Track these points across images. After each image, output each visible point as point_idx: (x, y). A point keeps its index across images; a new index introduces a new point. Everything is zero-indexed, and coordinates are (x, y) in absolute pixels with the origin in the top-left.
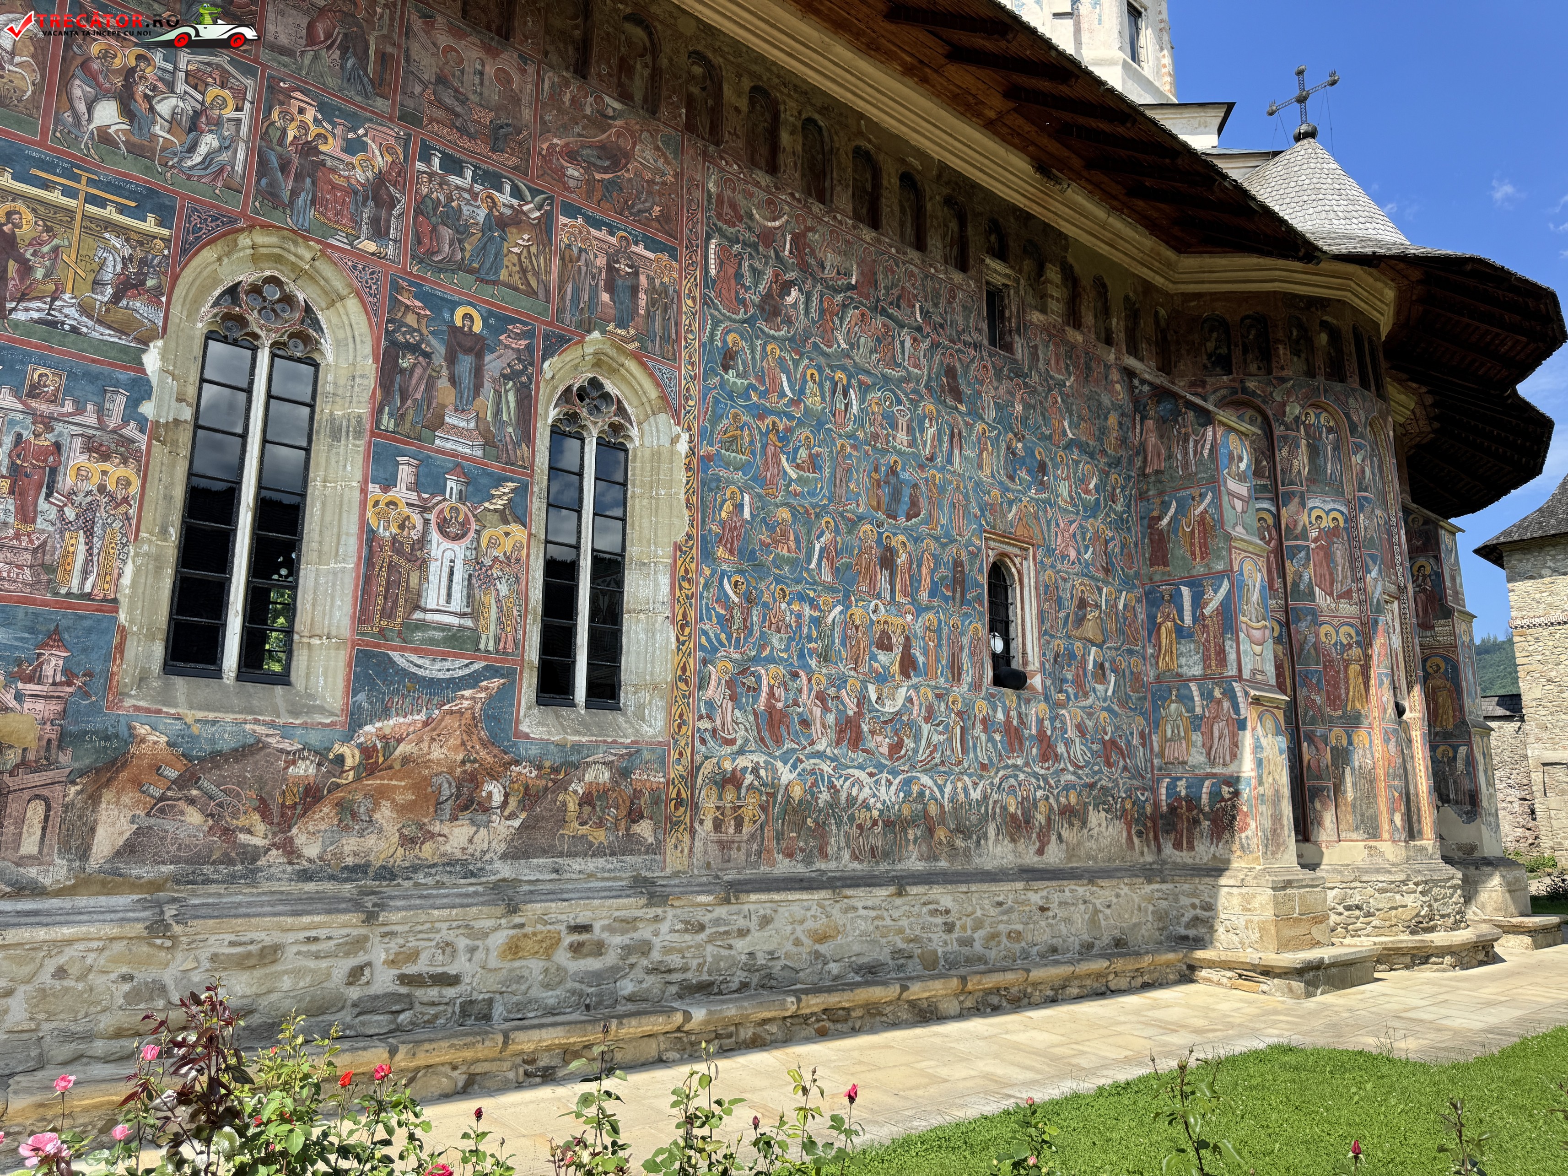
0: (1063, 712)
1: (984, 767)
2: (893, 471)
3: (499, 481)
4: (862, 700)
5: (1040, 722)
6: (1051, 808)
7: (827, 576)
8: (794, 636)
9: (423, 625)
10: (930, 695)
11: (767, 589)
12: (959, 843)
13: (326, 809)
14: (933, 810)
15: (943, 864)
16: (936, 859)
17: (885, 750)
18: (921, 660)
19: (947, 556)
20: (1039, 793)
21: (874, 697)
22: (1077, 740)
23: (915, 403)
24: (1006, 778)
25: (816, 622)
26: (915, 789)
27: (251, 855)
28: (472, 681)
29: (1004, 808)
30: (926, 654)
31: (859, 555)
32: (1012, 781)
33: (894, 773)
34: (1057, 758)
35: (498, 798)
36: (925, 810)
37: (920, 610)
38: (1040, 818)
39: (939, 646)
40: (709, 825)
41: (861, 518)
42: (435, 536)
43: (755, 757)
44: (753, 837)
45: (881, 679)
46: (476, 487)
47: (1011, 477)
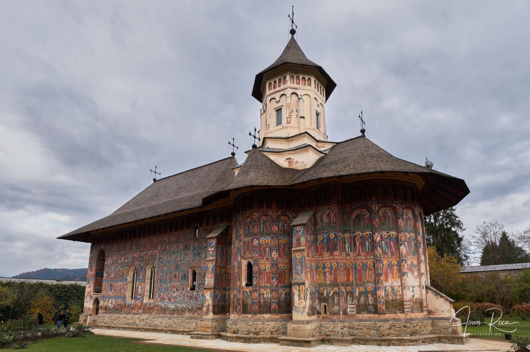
0: (200, 293)
1: (186, 302)
2: (177, 264)
3: (143, 279)
4: (171, 295)
5: (195, 295)
6: (196, 308)
7: (168, 280)
8: (165, 289)
9: (138, 294)
10: (180, 293)
11: (162, 284)
12: (182, 313)
13: (134, 309)
14: (179, 308)
16: (178, 315)
17: (173, 301)
19: (183, 273)
20: (194, 306)
21: (172, 294)
23: (181, 253)
24: (189, 304)
25: (167, 286)
26: (177, 306)
27: (130, 312)
28: (141, 298)
29: (189, 308)
30: (179, 288)
31: (172, 277)
32: (190, 304)
33: (174, 304)
34: (198, 300)
35: (142, 308)
37: (179, 282)
38: (194, 309)
39: (181, 286)
40: (156, 310)
41: (173, 272)
42: (139, 286)
43: (160, 303)
44: (159, 312)
45: (174, 292)
46: (142, 281)
47: (194, 258)
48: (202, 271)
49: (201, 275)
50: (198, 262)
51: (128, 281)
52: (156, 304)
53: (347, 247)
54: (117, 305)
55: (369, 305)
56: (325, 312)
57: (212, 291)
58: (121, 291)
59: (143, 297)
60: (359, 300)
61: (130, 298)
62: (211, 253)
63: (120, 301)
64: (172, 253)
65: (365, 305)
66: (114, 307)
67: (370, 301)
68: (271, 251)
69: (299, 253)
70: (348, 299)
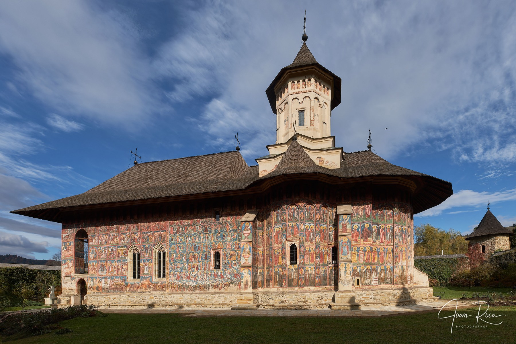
0: (226, 271)
1: (210, 280)
2: (195, 245)
3: (150, 260)
4: (190, 274)
5: (221, 273)
6: (222, 284)
7: (185, 260)
8: (181, 268)
9: (145, 273)
10: (201, 272)
11: (177, 264)
13: (140, 288)
14: (201, 285)
15: (202, 292)
17: (193, 279)
18: (199, 268)
19: (204, 254)
20: (220, 283)
21: (192, 273)
22: (229, 275)
23: (199, 235)
24: (214, 281)
25: (184, 266)
26: (198, 283)
27: (135, 291)
28: (149, 277)
29: (213, 285)
30: (200, 267)
31: (190, 257)
33: (195, 282)
34: (224, 278)
35: (151, 287)
36: (199, 285)
37: (199, 262)
38: (220, 286)
40: (171, 288)
41: (190, 253)
42: (145, 266)
43: (176, 281)
44: (176, 289)
45: (193, 271)
46: (148, 261)
47: (217, 240)
48: (228, 252)
49: (227, 256)
50: (222, 244)
51: (127, 261)
52: (170, 283)
53: (374, 235)
54: (114, 285)
55: (387, 278)
56: (358, 283)
57: (251, 269)
58: (118, 271)
59: (151, 276)
60: (380, 275)
61: (132, 278)
62: (246, 235)
63: (118, 281)
64: (188, 235)
65: (384, 278)
66: (111, 286)
67: (388, 276)
68: (315, 235)
69: (345, 238)
70: (373, 274)
